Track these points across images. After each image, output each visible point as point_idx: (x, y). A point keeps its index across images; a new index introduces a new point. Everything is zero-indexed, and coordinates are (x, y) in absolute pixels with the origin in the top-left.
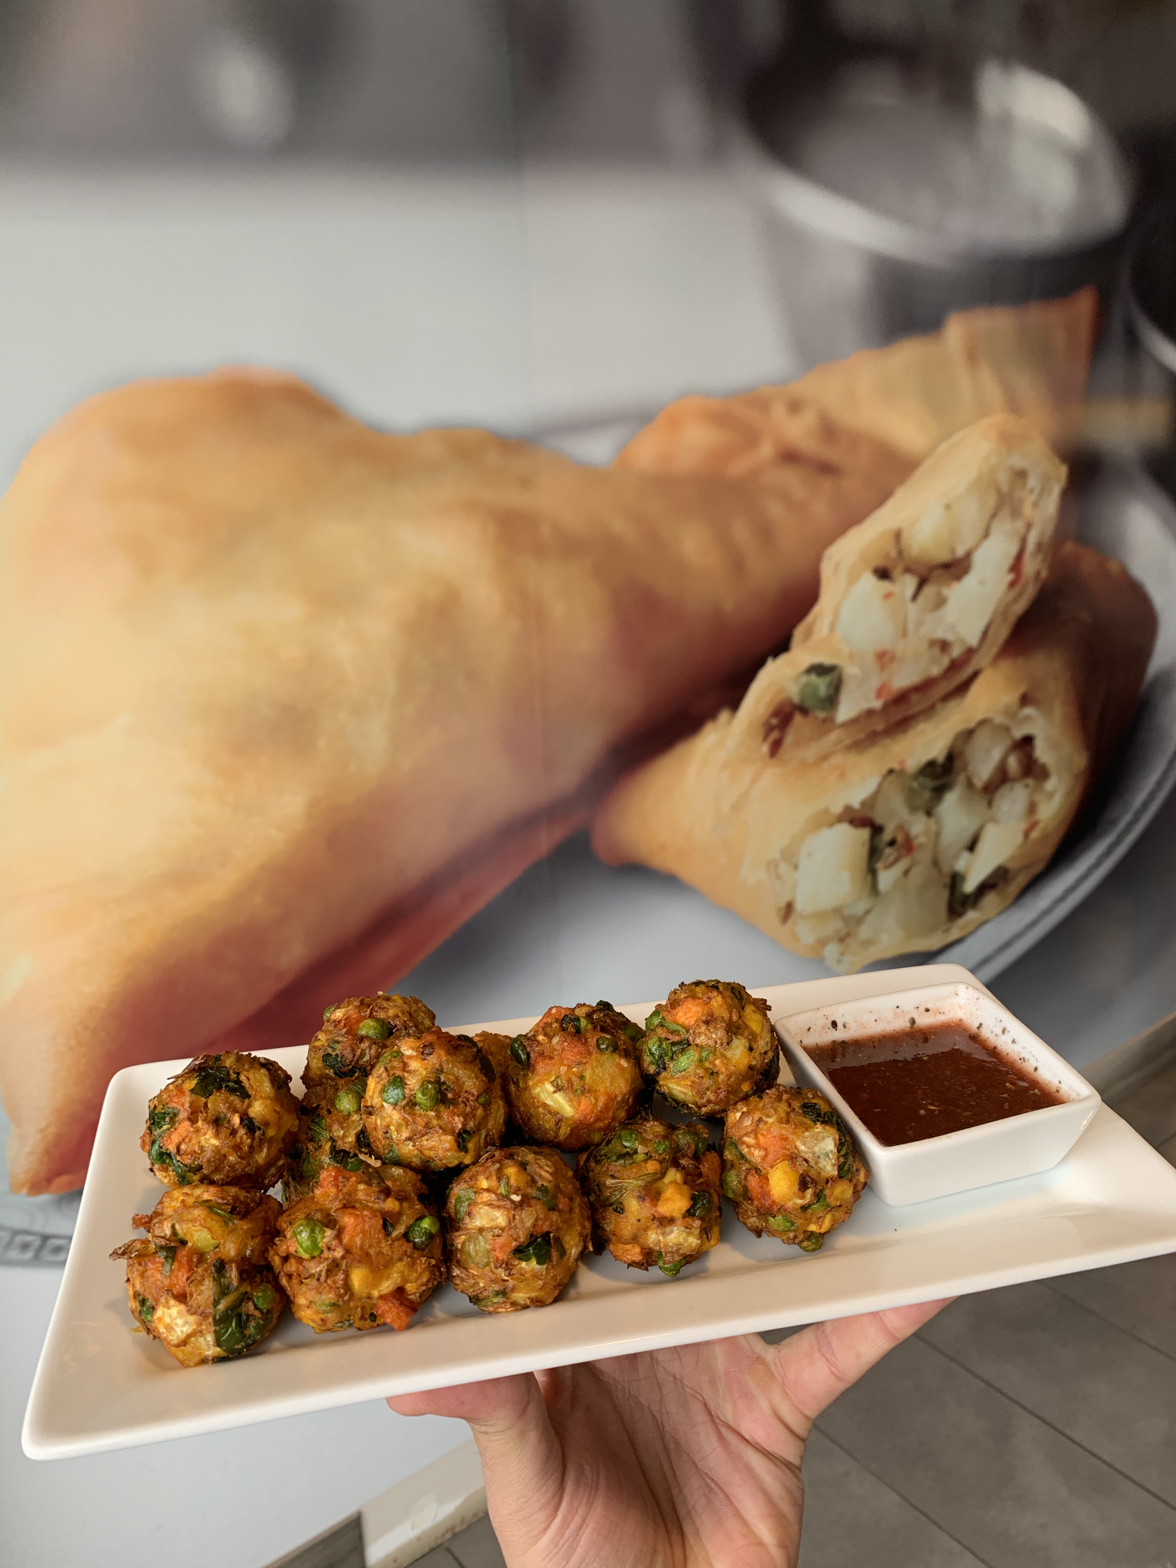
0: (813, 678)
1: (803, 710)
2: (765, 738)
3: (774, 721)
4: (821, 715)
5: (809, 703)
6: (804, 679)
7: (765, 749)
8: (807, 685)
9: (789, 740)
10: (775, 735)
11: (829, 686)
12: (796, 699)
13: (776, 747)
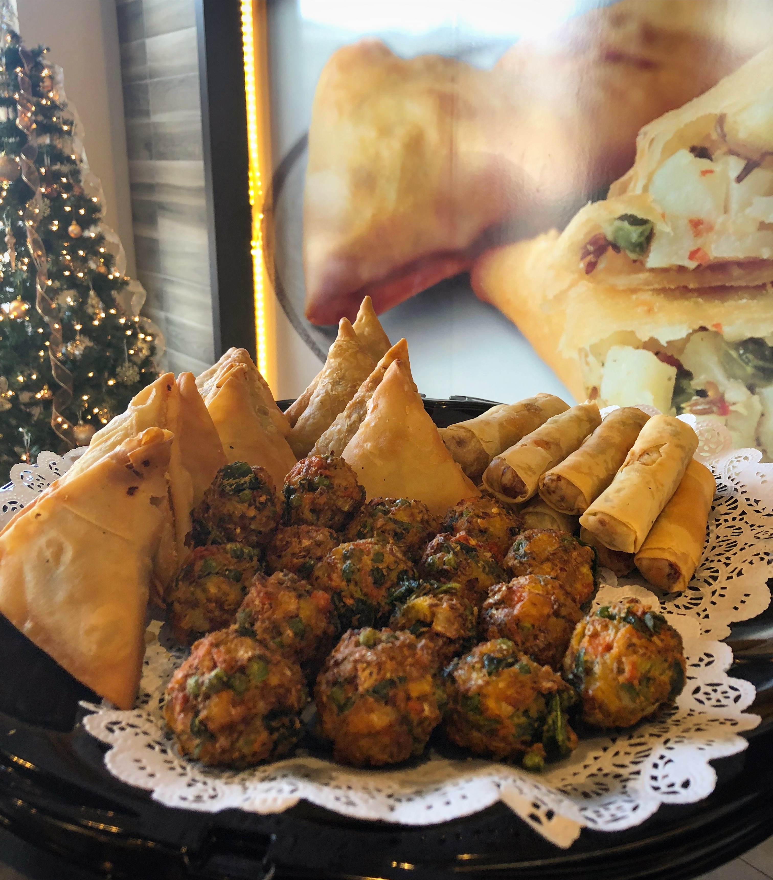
0: (626, 224)
1: (616, 248)
2: (583, 258)
3: (591, 248)
4: (633, 256)
5: (621, 243)
6: (618, 223)
7: (582, 265)
8: (619, 229)
9: (602, 265)
10: (590, 258)
11: (641, 234)
12: (610, 237)
13: (591, 268)
